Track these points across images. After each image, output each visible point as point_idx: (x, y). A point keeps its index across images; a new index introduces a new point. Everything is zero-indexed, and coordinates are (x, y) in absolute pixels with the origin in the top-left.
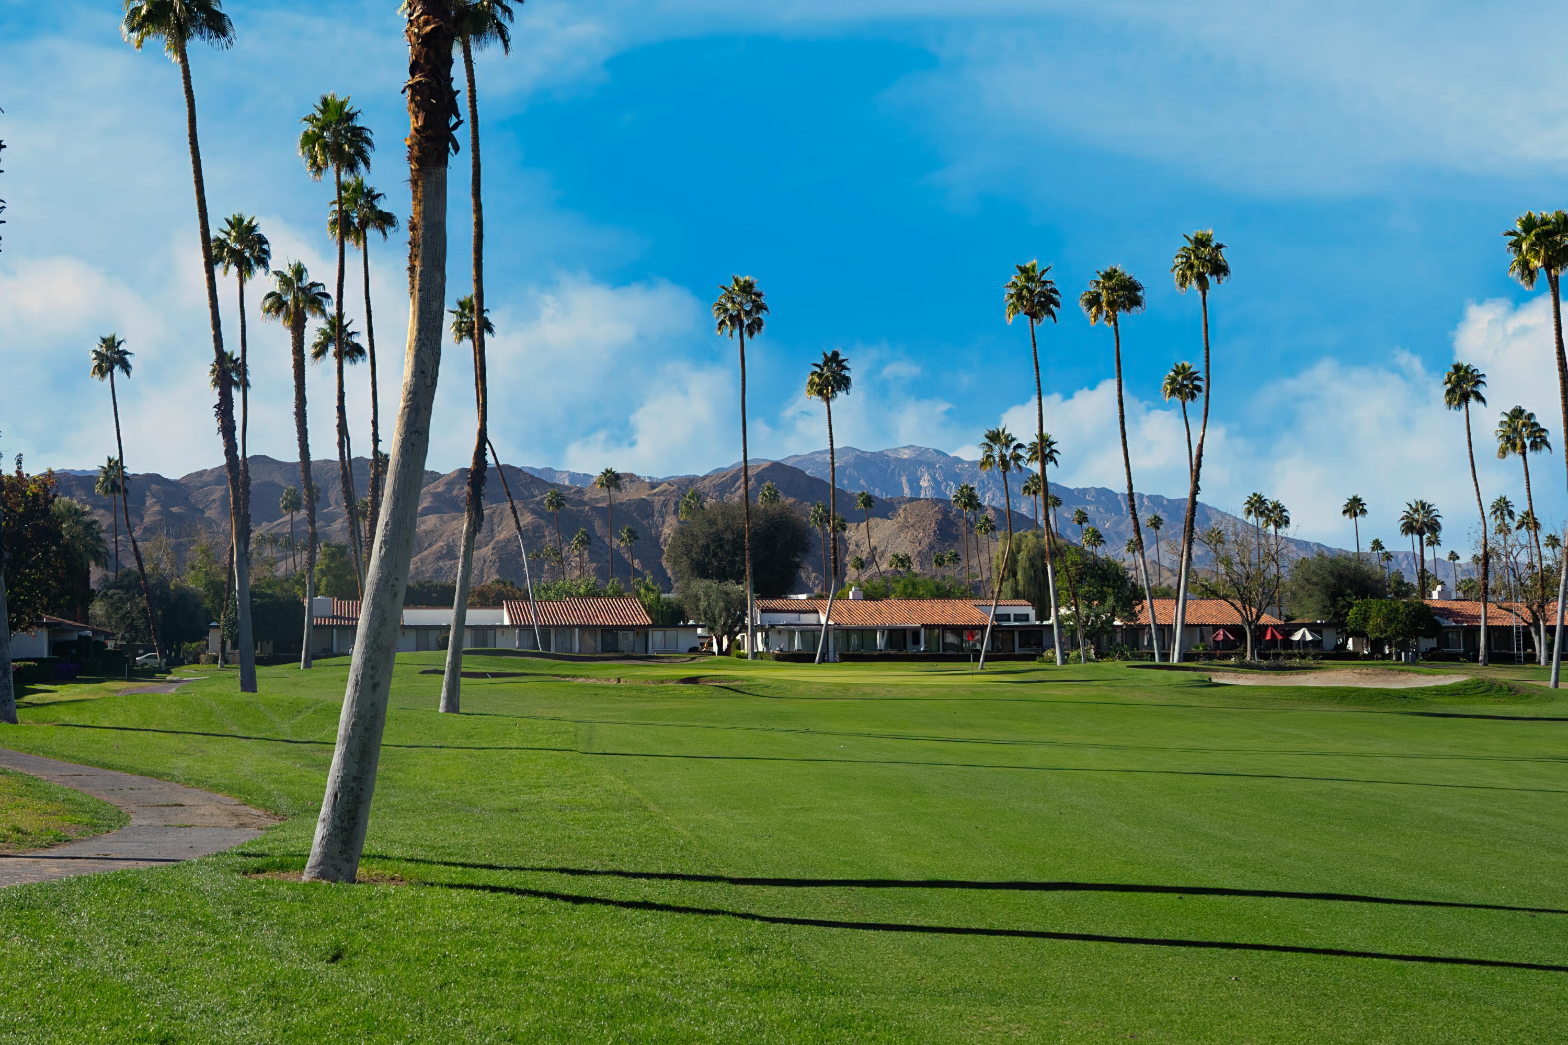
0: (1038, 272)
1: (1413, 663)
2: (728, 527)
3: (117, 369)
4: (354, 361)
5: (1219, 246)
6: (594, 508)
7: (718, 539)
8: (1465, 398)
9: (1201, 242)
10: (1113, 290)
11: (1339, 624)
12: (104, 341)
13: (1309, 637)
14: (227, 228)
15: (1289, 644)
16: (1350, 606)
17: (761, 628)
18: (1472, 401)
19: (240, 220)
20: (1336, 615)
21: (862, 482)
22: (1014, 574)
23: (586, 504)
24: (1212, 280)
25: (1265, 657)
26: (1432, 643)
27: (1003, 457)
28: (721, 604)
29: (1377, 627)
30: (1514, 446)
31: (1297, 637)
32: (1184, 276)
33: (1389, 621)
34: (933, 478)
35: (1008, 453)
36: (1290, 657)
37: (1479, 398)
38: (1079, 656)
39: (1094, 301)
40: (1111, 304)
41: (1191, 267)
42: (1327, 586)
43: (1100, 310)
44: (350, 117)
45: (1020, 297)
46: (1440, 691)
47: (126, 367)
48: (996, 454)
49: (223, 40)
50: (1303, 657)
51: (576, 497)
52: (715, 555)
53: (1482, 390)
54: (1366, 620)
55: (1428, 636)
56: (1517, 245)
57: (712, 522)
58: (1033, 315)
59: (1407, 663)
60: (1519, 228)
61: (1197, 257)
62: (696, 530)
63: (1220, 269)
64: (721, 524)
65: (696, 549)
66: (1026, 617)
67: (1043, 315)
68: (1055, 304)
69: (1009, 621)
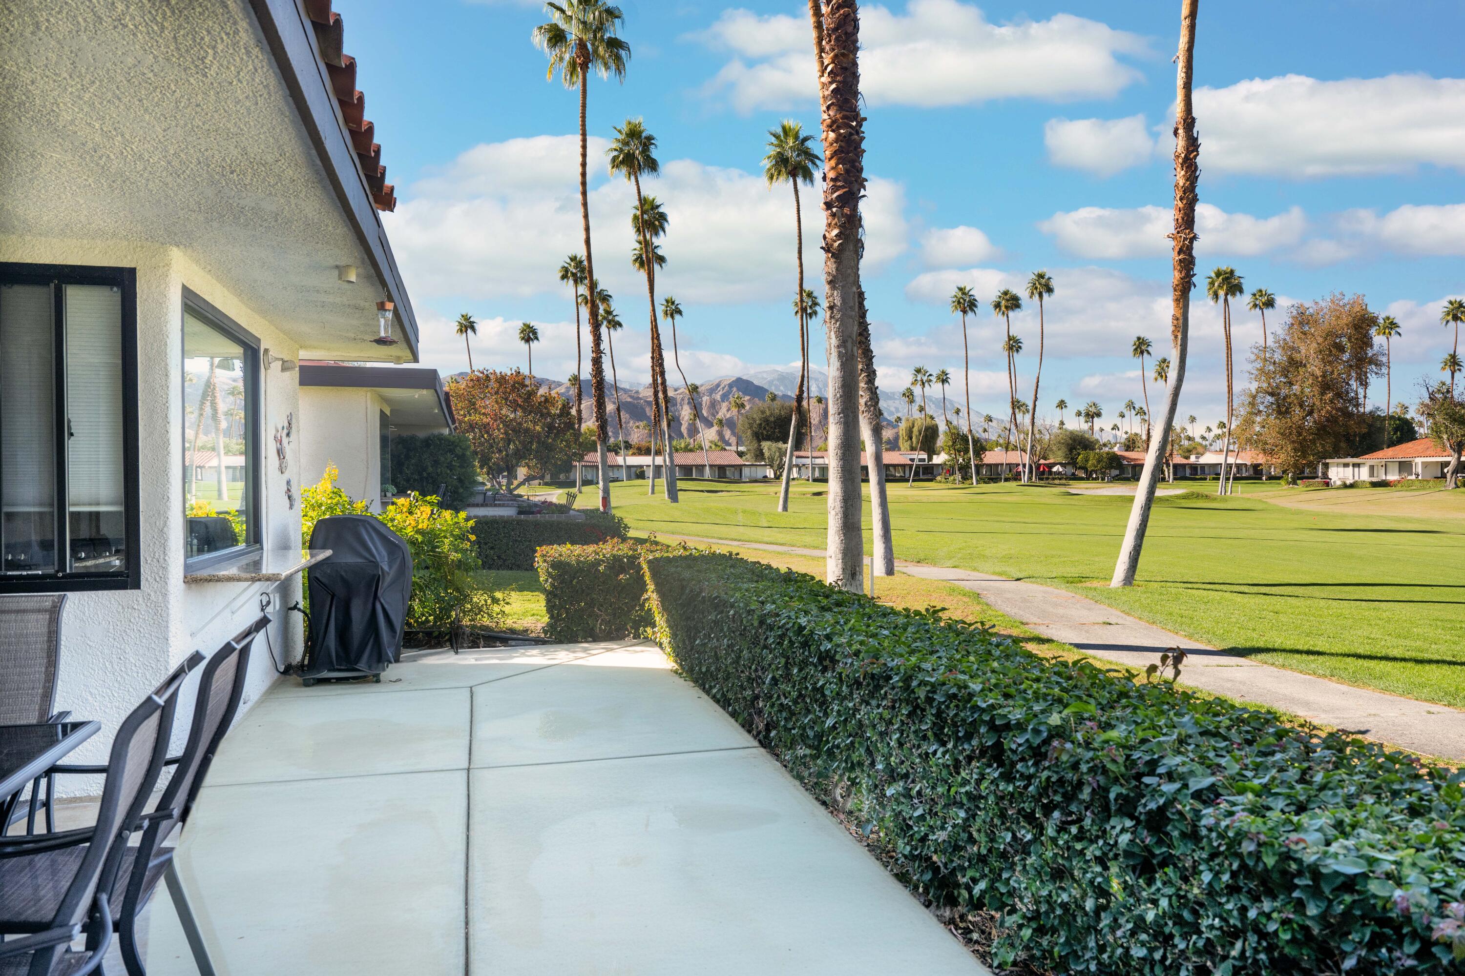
0: (967, 289)
1: (1111, 482)
2: (771, 415)
3: (469, 331)
4: (615, 329)
5: (1049, 278)
6: (646, 401)
7: (766, 420)
8: (1142, 353)
9: (1041, 276)
10: (1008, 300)
11: (1073, 463)
12: (463, 316)
13: (1061, 470)
14: (569, 261)
15: (1050, 473)
16: (1079, 454)
17: (797, 466)
18: (1145, 354)
19: (575, 257)
20: (1072, 459)
21: (782, 388)
22: (911, 438)
23: (641, 399)
24: (1045, 296)
25: (1042, 479)
26: (1117, 472)
27: (922, 380)
28: (777, 454)
29: (1093, 465)
30: (1162, 376)
31: (1055, 469)
32: (1032, 293)
33: (1099, 461)
34: (818, 387)
35: (925, 379)
36: (1054, 479)
37: (1149, 353)
38: (954, 480)
39: (997, 306)
40: (1007, 307)
41: (1036, 288)
42: (1068, 445)
43: (1000, 310)
44: (658, 207)
45: (959, 302)
46: (1178, 497)
47: (474, 330)
48: (919, 378)
49: (655, 174)
50: (1060, 479)
51: (636, 395)
52: (765, 428)
53: (1150, 349)
54: (1087, 461)
55: (1116, 469)
56: (1212, 283)
57: (763, 412)
58: (964, 312)
59: (1108, 482)
60: (1213, 275)
61: (1040, 284)
62: (755, 416)
63: (1050, 290)
64: (768, 413)
65: (755, 425)
66: (924, 460)
67: (970, 312)
68: (976, 306)
69: (916, 462)
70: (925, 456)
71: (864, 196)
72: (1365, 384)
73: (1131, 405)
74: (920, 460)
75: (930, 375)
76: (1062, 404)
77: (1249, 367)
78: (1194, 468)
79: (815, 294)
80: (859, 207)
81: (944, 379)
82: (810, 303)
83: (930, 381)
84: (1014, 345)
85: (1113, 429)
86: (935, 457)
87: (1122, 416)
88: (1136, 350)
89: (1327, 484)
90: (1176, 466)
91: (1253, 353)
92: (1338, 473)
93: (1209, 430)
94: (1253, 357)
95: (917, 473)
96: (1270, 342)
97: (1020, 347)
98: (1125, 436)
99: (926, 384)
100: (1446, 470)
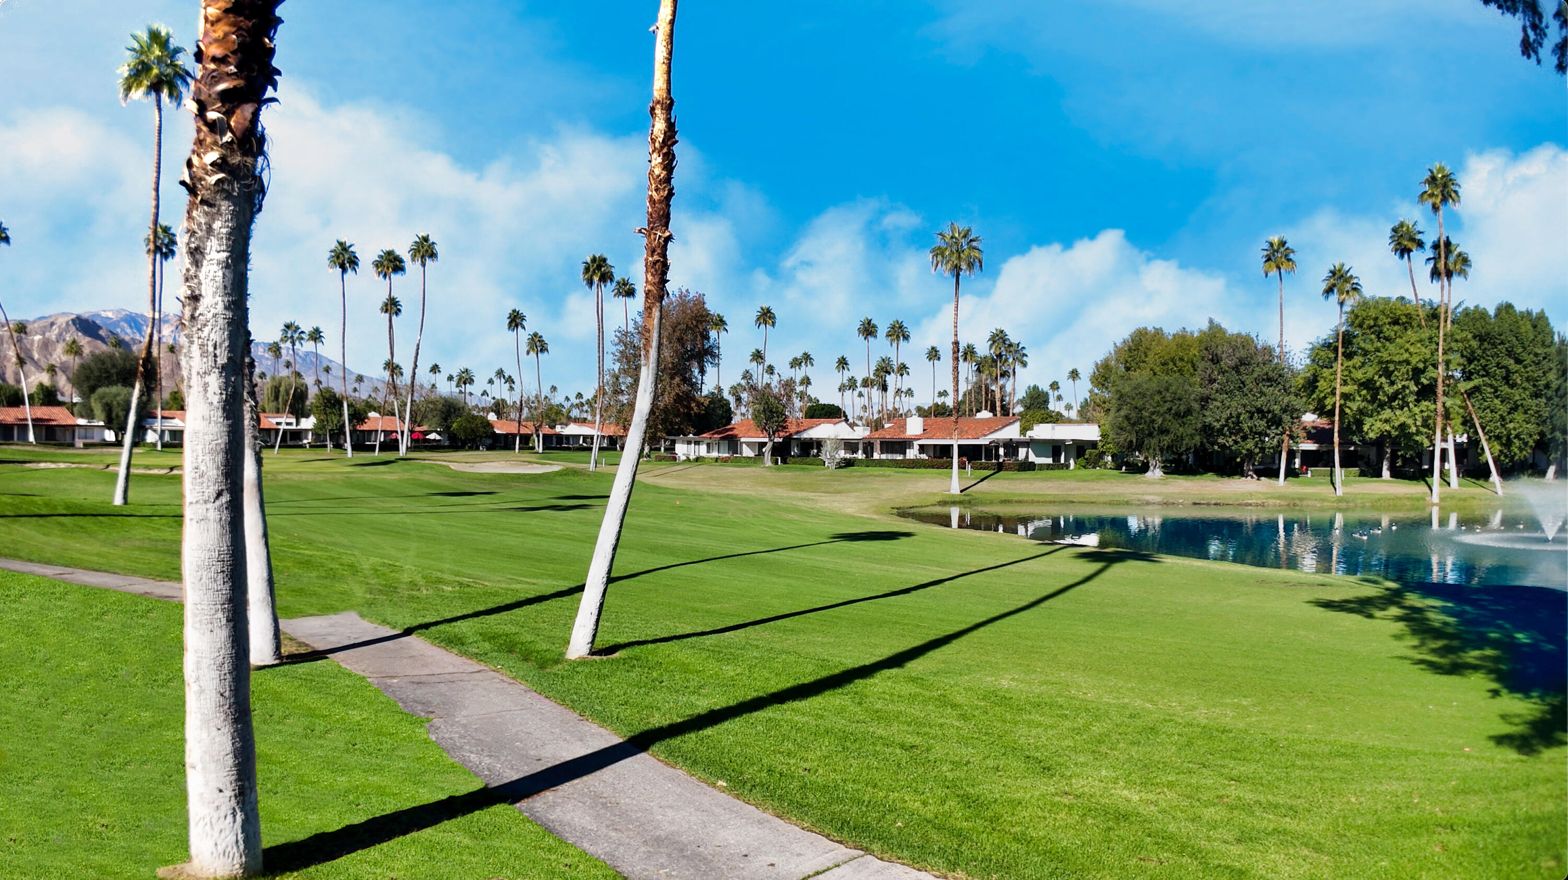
0: (348, 245)
1: (486, 451)
5: (434, 243)
8: (517, 326)
9: (425, 240)
10: (390, 261)
11: (448, 430)
13: (436, 437)
15: (426, 441)
16: (453, 421)
18: (519, 327)
20: (446, 426)
22: (278, 399)
27: (292, 338)
29: (469, 434)
30: (534, 350)
31: (432, 437)
32: (415, 256)
33: (474, 431)
35: (296, 335)
37: (522, 326)
39: (379, 265)
40: (389, 268)
41: (419, 252)
42: (442, 411)
43: (382, 270)
45: (338, 258)
46: (556, 474)
48: (289, 335)
53: (524, 323)
54: (463, 429)
55: (490, 438)
56: (587, 270)
58: (344, 268)
59: (483, 452)
61: (423, 248)
63: (433, 255)
66: (290, 424)
67: (349, 270)
68: (357, 265)
69: (283, 427)
70: (293, 420)
71: (273, 100)
72: (702, 372)
73: (500, 373)
74: (288, 424)
75: (302, 332)
76: (435, 369)
77: (614, 349)
78: (560, 438)
79: (173, 231)
80: (261, 117)
81: (316, 336)
82: (166, 241)
83: (302, 339)
84: (392, 306)
85: (483, 395)
86: (303, 420)
87: (491, 382)
88: (510, 323)
89: (675, 459)
90: (545, 436)
91: (616, 336)
92: (681, 449)
93: (567, 399)
94: (616, 340)
95: (284, 439)
96: (631, 328)
97: (399, 310)
98: (493, 401)
99: (297, 343)
100: (764, 450)
